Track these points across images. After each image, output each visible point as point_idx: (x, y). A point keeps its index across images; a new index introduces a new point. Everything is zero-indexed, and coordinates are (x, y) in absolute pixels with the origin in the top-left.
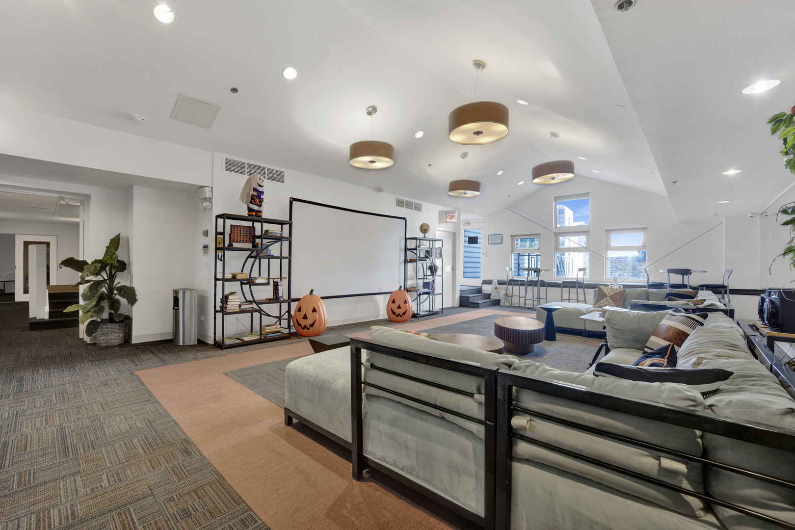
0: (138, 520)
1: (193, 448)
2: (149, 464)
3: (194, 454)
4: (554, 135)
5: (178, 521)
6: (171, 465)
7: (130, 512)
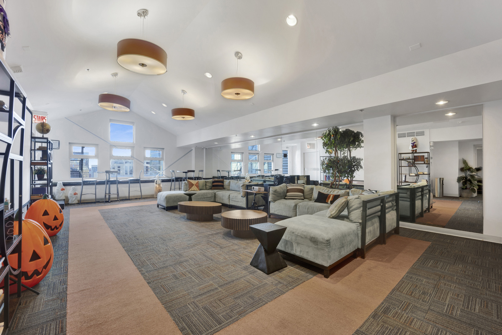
0: (445, 306)
1: (379, 310)
2: (413, 323)
3: (385, 306)
4: (184, 92)
5: (430, 294)
6: (403, 312)
7: (446, 311)
